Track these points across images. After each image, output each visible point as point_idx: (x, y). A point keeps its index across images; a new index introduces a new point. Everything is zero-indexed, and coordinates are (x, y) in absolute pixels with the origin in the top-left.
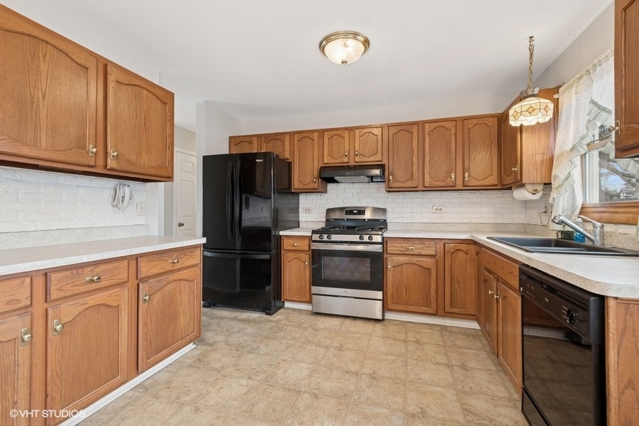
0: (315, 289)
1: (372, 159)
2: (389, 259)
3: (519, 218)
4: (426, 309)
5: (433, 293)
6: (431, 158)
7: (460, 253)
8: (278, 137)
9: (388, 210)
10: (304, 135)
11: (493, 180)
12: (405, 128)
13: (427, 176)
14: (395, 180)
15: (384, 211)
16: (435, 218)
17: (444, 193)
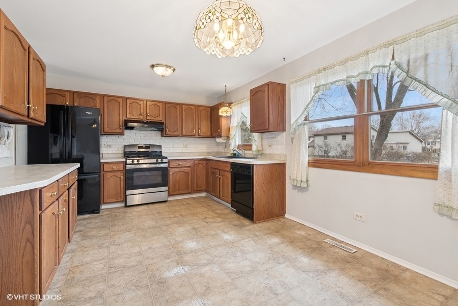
0: (128, 192)
1: (157, 119)
2: (170, 170)
3: (215, 150)
4: (187, 191)
5: (190, 183)
6: (186, 122)
7: (200, 164)
8: (91, 96)
9: (162, 146)
10: (112, 98)
11: (209, 134)
12: (175, 105)
13: (184, 130)
14: (169, 131)
15: (160, 147)
16: (184, 150)
17: (188, 138)
